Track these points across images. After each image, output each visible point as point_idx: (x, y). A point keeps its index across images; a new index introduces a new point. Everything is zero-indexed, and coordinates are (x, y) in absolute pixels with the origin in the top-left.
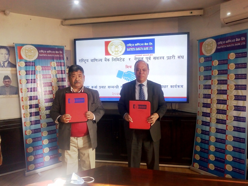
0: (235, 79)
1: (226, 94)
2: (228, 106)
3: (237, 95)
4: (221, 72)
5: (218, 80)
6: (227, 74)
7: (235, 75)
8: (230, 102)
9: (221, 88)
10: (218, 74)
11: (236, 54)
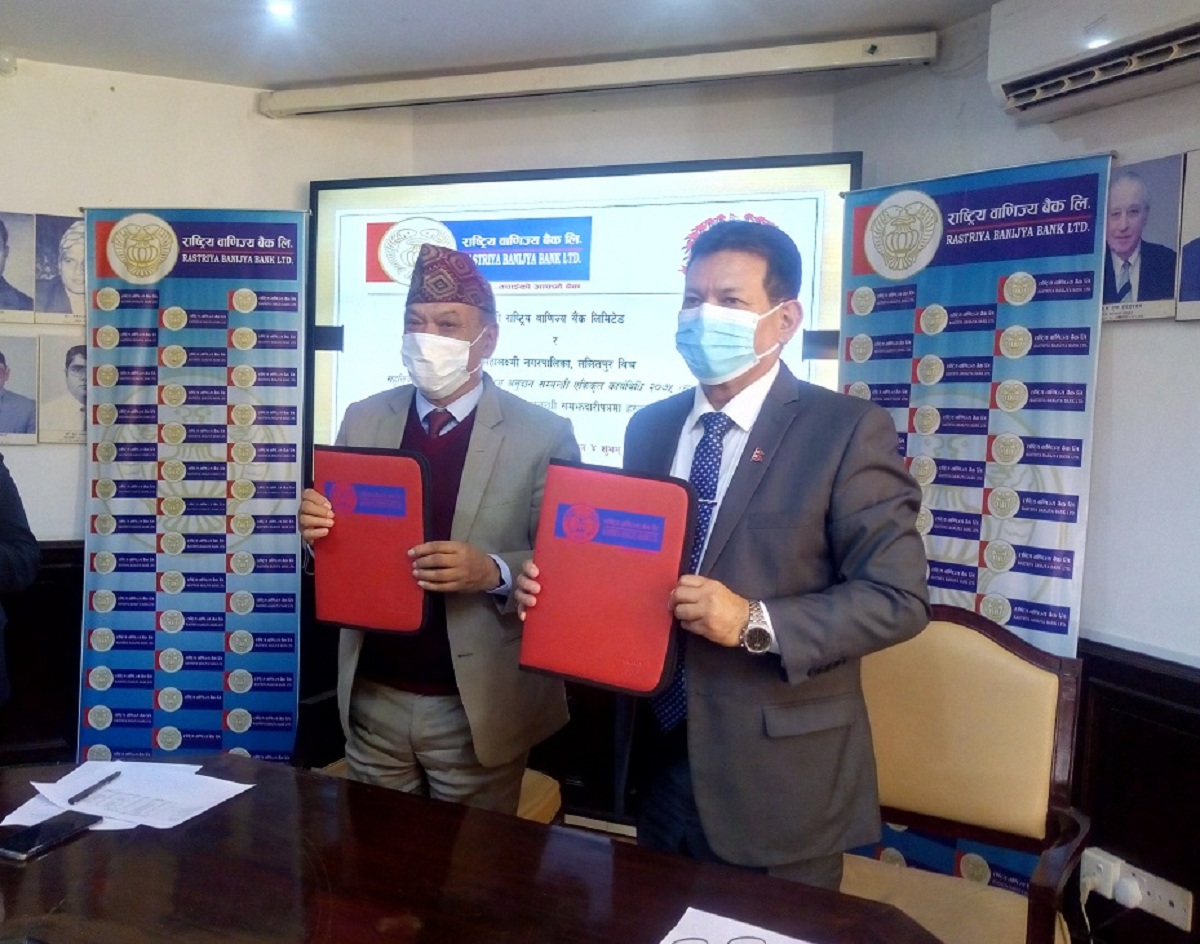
0: (1029, 406)
1: (980, 484)
2: (983, 545)
3: (1033, 490)
4: (958, 371)
5: (943, 412)
6: (987, 379)
7: (1031, 387)
8: (995, 524)
9: (956, 450)
10: (945, 379)
11: (1038, 278)
